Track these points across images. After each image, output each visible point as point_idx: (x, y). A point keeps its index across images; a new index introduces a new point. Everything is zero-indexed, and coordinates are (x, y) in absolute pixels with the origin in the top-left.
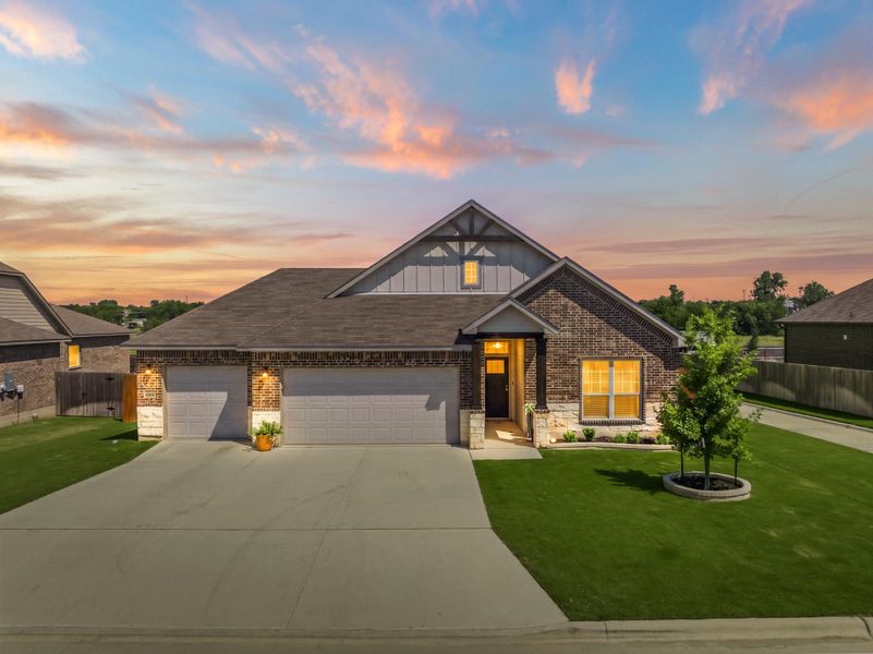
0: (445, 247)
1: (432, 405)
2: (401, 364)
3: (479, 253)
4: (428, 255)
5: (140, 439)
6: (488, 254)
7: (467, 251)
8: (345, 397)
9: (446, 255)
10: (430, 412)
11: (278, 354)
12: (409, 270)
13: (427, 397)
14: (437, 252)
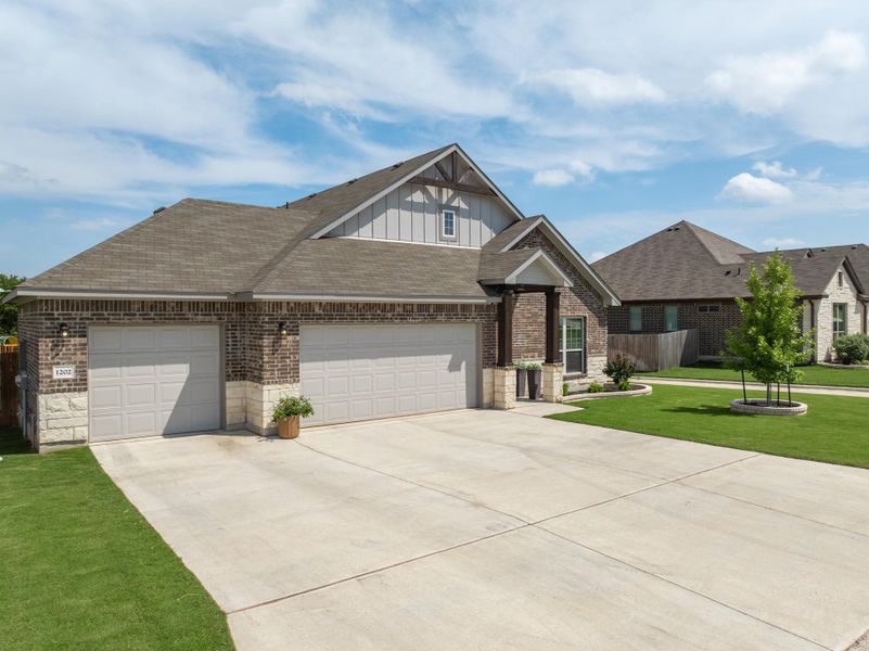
0: (425, 192)
1: (453, 367)
2: (432, 318)
3: (455, 203)
4: (409, 199)
5: (43, 449)
6: (463, 206)
7: (445, 200)
8: (369, 362)
9: (427, 202)
10: (453, 373)
11: (298, 304)
12: (392, 212)
13: (450, 356)
14: (418, 197)
